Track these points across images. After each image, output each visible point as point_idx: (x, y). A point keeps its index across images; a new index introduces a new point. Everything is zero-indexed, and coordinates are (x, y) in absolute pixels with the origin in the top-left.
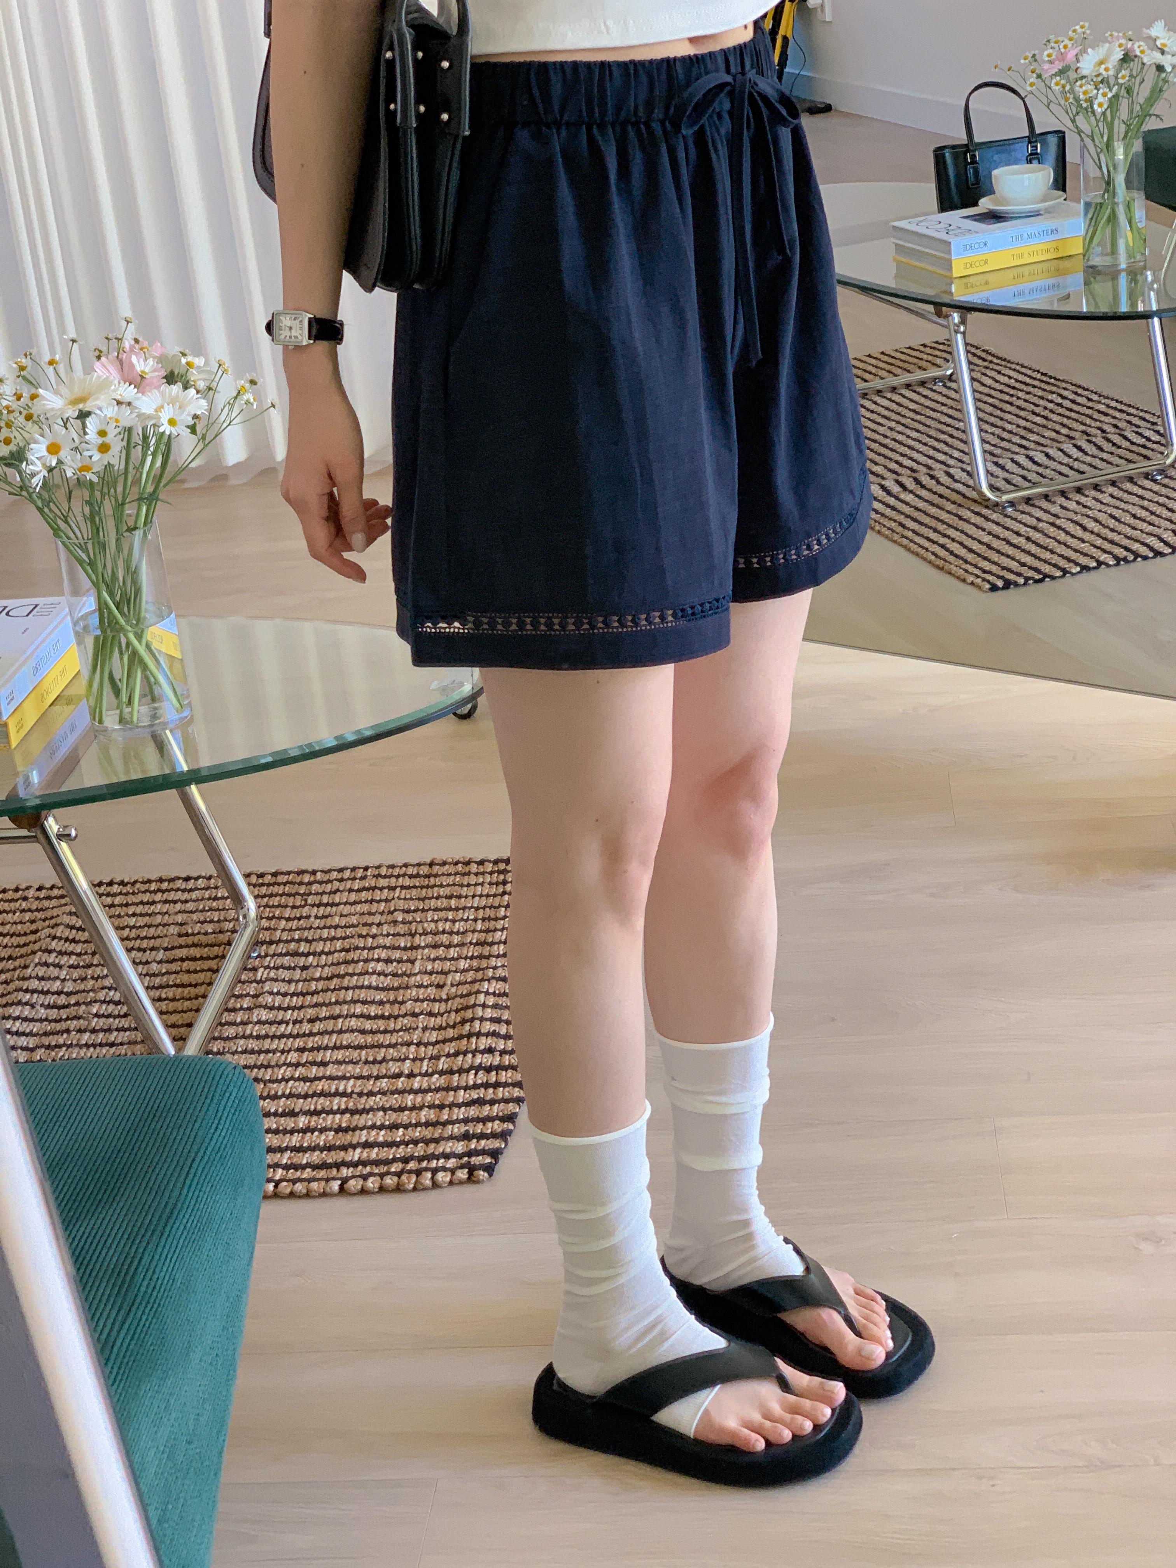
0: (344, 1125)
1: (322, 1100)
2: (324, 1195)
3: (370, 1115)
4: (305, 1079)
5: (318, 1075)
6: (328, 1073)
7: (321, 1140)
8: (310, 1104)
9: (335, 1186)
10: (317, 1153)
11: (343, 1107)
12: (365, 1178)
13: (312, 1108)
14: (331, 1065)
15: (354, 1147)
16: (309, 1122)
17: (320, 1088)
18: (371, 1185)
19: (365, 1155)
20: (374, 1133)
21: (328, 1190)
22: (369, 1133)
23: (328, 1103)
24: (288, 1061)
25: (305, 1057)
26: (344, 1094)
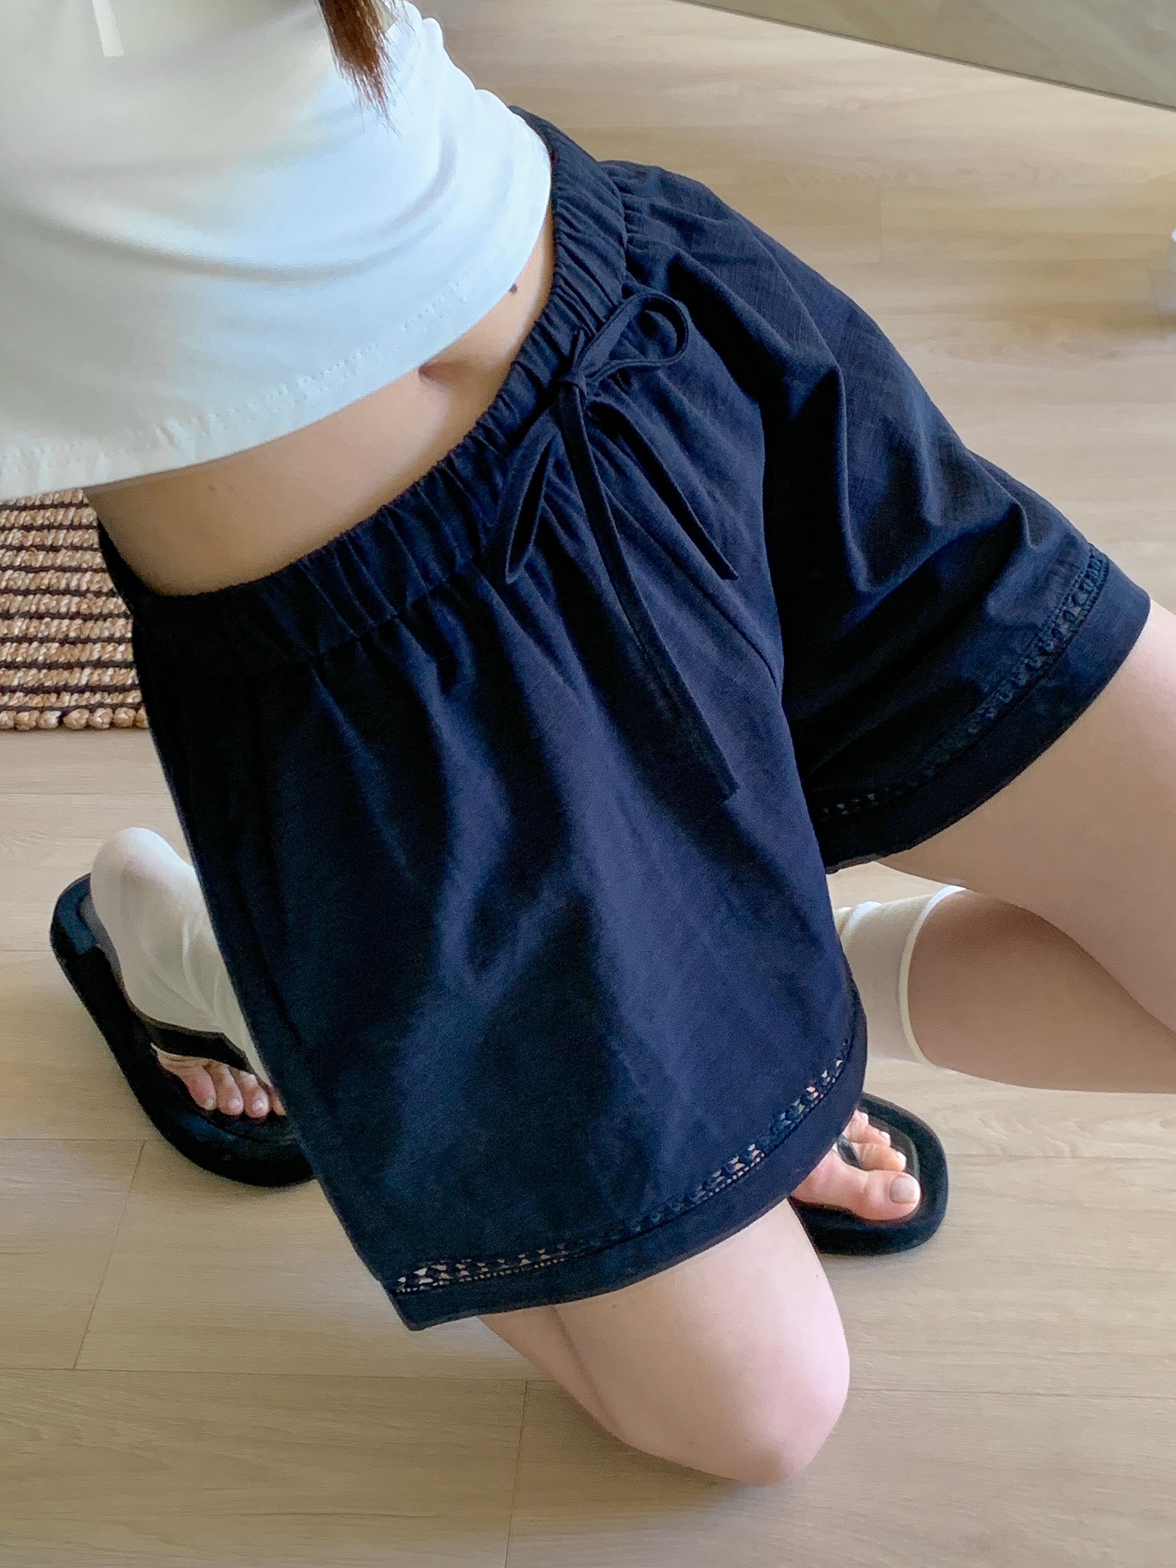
0: (72, 634)
1: (46, 599)
2: (37, 728)
3: (108, 623)
4: (27, 569)
5: (45, 565)
6: (59, 562)
7: (41, 653)
8: (32, 604)
9: (52, 718)
10: (34, 671)
11: (74, 609)
12: (92, 709)
13: (34, 608)
14: (64, 551)
15: (82, 666)
16: (27, 628)
17: (46, 582)
18: (99, 720)
19: (95, 677)
20: (110, 648)
21: (42, 722)
22: (103, 648)
23: (54, 603)
24: (8, 542)
25: (32, 538)
26: (77, 593)
